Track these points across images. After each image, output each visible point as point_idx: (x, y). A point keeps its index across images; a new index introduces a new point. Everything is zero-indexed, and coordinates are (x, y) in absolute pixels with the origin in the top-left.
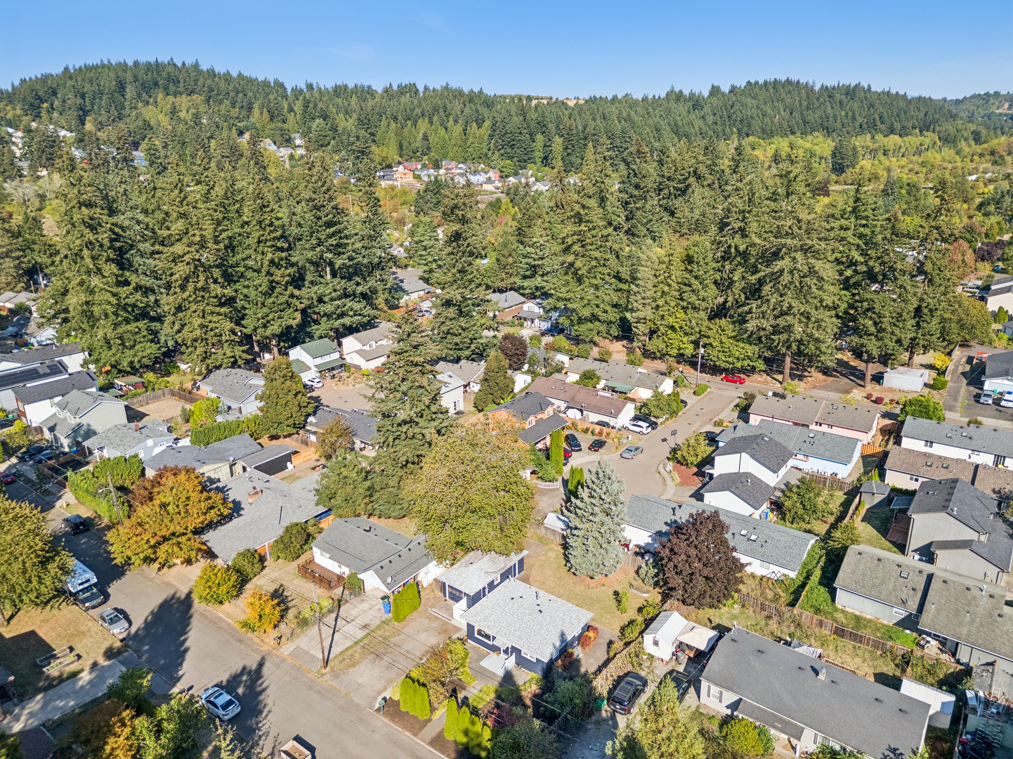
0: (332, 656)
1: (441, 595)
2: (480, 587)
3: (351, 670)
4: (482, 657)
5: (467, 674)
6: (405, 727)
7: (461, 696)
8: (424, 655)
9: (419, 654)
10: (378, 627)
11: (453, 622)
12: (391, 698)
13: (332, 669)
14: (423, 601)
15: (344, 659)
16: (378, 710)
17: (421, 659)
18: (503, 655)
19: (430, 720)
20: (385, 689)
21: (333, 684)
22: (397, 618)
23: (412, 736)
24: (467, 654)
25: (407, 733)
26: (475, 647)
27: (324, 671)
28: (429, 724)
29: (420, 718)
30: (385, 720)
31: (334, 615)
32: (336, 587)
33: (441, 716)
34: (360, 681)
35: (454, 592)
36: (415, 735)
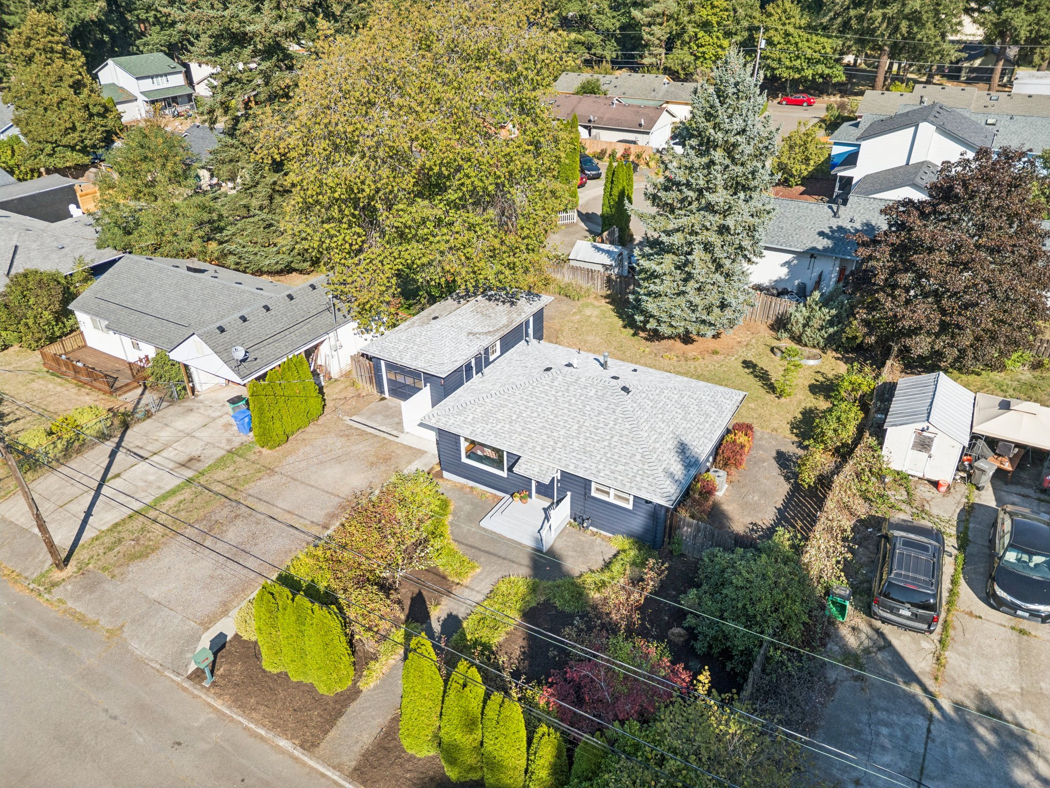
0: (88, 534)
1: (373, 390)
2: (460, 361)
3: (134, 567)
4: (484, 509)
5: (452, 554)
6: (278, 726)
7: (437, 614)
8: (333, 516)
9: (319, 515)
10: (220, 463)
11: (404, 439)
12: (237, 637)
13: (82, 570)
14: (329, 404)
15: (120, 541)
16: (198, 676)
17: (326, 527)
18: (538, 502)
19: (354, 693)
20: (225, 612)
21: (79, 607)
22: (266, 439)
23: (298, 753)
24: (444, 505)
25: (284, 743)
26: (463, 487)
27: (58, 575)
28: (354, 706)
29: (322, 690)
30: (218, 704)
31: (110, 445)
32: (127, 388)
33: (387, 679)
34: (154, 595)
35: (400, 379)
36: (310, 745)
